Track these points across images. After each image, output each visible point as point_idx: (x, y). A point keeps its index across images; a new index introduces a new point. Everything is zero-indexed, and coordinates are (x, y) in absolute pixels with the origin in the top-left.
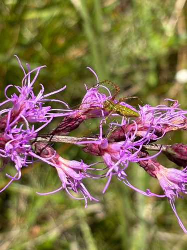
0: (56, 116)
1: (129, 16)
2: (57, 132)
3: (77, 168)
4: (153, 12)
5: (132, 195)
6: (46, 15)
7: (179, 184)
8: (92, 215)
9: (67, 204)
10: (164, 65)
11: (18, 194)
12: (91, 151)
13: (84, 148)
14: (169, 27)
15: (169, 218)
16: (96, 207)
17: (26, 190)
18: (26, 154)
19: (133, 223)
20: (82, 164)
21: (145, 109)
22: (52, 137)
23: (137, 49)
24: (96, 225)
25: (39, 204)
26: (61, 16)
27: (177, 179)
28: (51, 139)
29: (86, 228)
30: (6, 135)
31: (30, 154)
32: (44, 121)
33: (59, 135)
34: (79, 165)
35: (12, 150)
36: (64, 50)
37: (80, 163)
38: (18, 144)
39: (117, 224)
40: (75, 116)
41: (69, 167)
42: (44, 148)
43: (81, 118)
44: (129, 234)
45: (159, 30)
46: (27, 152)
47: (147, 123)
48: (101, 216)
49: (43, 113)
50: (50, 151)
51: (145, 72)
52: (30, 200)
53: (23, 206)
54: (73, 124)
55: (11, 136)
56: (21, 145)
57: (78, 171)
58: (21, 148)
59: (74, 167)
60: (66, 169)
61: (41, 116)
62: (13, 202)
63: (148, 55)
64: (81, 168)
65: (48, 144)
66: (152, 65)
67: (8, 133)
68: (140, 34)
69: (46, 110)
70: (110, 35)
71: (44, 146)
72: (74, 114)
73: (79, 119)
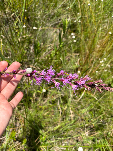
0: (55, 74)
1: (70, 62)
2: (55, 77)
4: (74, 61)
5: (69, 92)
6: (56, 61)
7: (76, 88)
8: (62, 95)
9: (57, 94)
10: (75, 70)
11: (49, 91)
14: (76, 64)
15: (75, 97)
16: (62, 94)
17: (50, 91)
19: (69, 97)
21: (71, 74)
23: (71, 67)
24: (62, 98)
25: (53, 93)
26: (58, 61)
27: (75, 87)
29: (61, 98)
30: (46, 76)
32: (53, 75)
35: (47, 79)
36: (58, 67)
39: (66, 97)
43: (59, 75)
44: (68, 99)
45: (74, 64)
47: (71, 76)
48: (63, 96)
49: (53, 73)
51: (72, 71)
52: (51, 93)
53: (50, 93)
57: (58, 84)
58: (49, 79)
60: (56, 83)
62: (48, 92)
63: (73, 68)
65: (54, 79)
66: (73, 70)
68: (71, 65)
70: (66, 65)
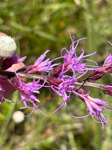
0: (89, 70)
3: (99, 103)
12: (110, 93)
13: (105, 91)
18: (70, 91)
20: (102, 101)
22: (84, 83)
28: (83, 84)
30: (59, 79)
31: (73, 92)
32: (83, 72)
33: (89, 82)
34: (101, 101)
35: (62, 88)
37: (102, 100)
38: (66, 85)
40: (100, 71)
41: (94, 102)
42: (79, 89)
43: (104, 72)
46: (71, 90)
49: (82, 67)
50: (83, 92)
54: (98, 76)
55: (62, 79)
56: (68, 86)
57: (100, 105)
58: (68, 87)
59: (97, 103)
60: (92, 103)
61: (80, 69)
64: (102, 104)
65: (81, 87)
67: (61, 78)
69: (84, 66)
71: (79, 88)
72: (99, 70)
73: (102, 72)
